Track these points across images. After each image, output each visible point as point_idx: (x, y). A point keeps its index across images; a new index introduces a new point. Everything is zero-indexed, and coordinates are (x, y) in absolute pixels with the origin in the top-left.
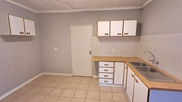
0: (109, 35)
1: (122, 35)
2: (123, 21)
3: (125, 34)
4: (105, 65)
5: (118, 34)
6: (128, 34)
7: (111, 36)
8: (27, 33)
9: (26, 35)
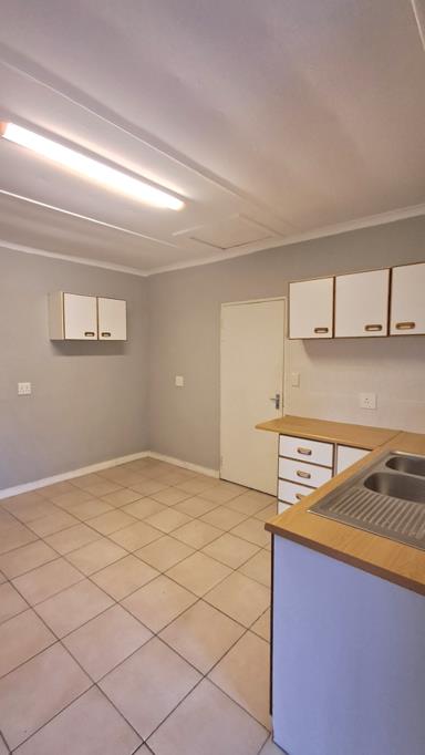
0: (329, 335)
1: (383, 332)
2: (387, 271)
3: (398, 326)
4: (299, 451)
5: (367, 328)
6: (412, 325)
7: (336, 335)
8: (103, 334)
9: (101, 338)
